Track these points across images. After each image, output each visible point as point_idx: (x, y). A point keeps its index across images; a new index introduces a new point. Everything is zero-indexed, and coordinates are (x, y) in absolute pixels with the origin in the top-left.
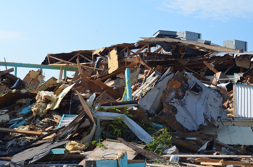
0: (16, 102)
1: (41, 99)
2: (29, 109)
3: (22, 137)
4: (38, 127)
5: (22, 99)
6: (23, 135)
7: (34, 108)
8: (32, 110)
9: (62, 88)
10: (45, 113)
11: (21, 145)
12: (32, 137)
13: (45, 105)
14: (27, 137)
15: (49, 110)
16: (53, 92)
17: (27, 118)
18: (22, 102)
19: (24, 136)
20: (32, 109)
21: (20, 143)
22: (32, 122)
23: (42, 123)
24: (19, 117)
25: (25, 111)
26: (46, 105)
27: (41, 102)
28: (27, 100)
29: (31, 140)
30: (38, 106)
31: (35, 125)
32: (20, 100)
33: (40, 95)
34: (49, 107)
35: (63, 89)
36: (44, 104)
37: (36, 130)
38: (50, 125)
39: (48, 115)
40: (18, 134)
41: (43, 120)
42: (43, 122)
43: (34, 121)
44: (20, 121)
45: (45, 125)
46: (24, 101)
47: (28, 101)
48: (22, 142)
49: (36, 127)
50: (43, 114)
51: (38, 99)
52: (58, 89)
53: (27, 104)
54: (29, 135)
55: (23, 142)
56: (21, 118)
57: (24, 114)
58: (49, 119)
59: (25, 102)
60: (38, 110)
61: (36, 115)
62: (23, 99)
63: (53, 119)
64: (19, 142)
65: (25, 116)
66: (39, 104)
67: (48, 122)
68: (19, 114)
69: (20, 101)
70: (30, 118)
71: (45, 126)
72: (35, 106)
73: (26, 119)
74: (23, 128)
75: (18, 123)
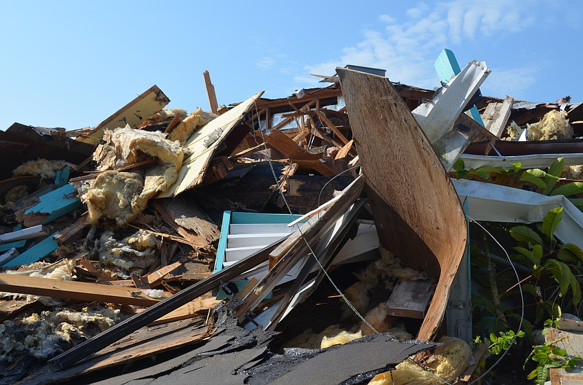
0: (15, 171)
1: (119, 156)
2: (66, 197)
3: (39, 314)
4: (111, 266)
5: (36, 160)
6: (46, 300)
7: (90, 191)
8: (84, 196)
9: (196, 123)
10: (136, 211)
11: (38, 354)
12: (93, 309)
13: (135, 178)
14: (67, 313)
15: (154, 198)
16: (163, 132)
17: (60, 230)
18: (39, 171)
19: (51, 309)
20: (83, 193)
21: (36, 343)
22: (82, 248)
23: (127, 249)
24: (24, 227)
25: (51, 202)
26: (139, 179)
27: (119, 167)
28: (57, 165)
29: (91, 327)
30: (109, 183)
31: (96, 257)
32: (31, 163)
33: (111, 144)
34: (152, 184)
35: (199, 128)
36: (132, 175)
37: (106, 280)
38: (164, 258)
39: (151, 216)
40: (24, 299)
41: (132, 240)
42: (133, 245)
43: (90, 244)
44: (32, 241)
45: (144, 257)
46: (45, 168)
47: (62, 170)
48: (42, 336)
49: (103, 266)
50: (129, 216)
51: (105, 156)
52: (180, 127)
53: (57, 182)
54: (76, 302)
55: (50, 338)
56: (37, 229)
57: (48, 214)
58: (158, 234)
59: (51, 174)
60: (109, 199)
61: (100, 220)
62: (41, 161)
63: (176, 233)
64: (29, 339)
65: (52, 223)
66: (112, 175)
67: (155, 248)
68: (27, 213)
69: (30, 168)
70: (75, 229)
71: (143, 264)
72: (92, 182)
73: (58, 236)
74: (45, 271)
75: (20, 251)
